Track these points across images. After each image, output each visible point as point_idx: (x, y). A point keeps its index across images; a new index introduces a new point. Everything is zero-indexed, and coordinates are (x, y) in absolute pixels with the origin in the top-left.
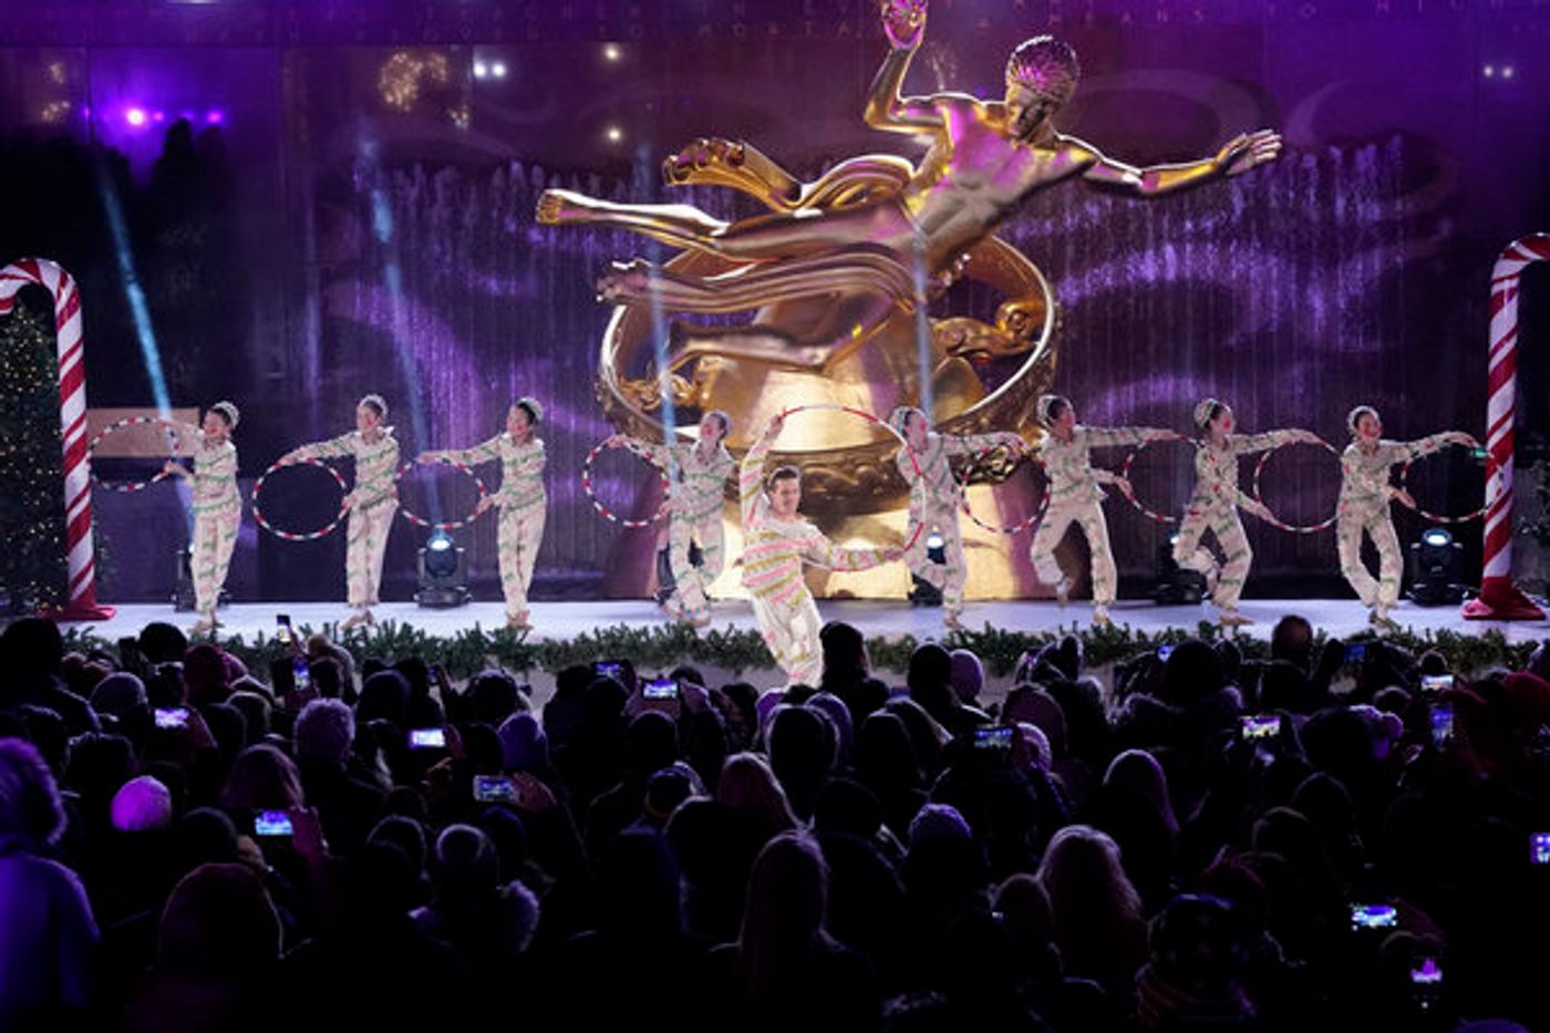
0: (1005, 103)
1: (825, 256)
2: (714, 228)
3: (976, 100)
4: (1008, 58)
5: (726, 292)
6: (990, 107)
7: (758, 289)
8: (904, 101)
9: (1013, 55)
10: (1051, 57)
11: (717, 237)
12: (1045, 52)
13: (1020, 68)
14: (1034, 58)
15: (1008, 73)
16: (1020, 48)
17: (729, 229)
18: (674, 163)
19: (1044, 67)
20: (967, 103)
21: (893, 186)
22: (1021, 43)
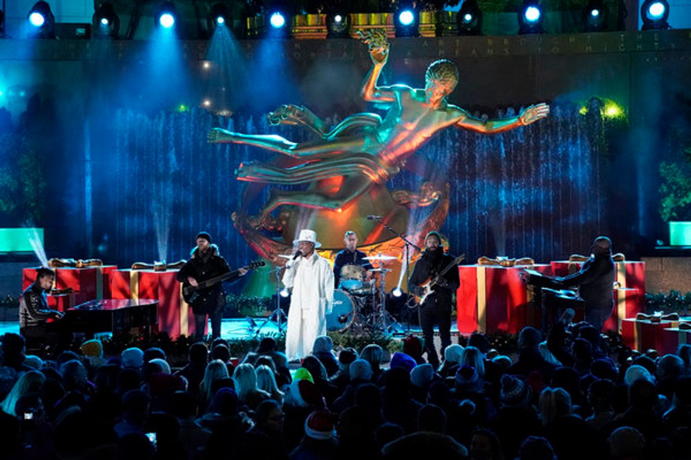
0: (425, 90)
1: (342, 159)
2: (291, 146)
3: (411, 88)
4: (427, 69)
5: (296, 175)
6: (418, 92)
7: (310, 174)
8: (378, 88)
9: (429, 68)
10: (447, 69)
11: (292, 150)
12: (443, 66)
13: (433, 74)
14: (439, 69)
15: (427, 76)
16: (432, 65)
17: (297, 146)
18: (272, 116)
19: (443, 74)
20: (408, 90)
21: (373, 127)
22: (433, 62)
